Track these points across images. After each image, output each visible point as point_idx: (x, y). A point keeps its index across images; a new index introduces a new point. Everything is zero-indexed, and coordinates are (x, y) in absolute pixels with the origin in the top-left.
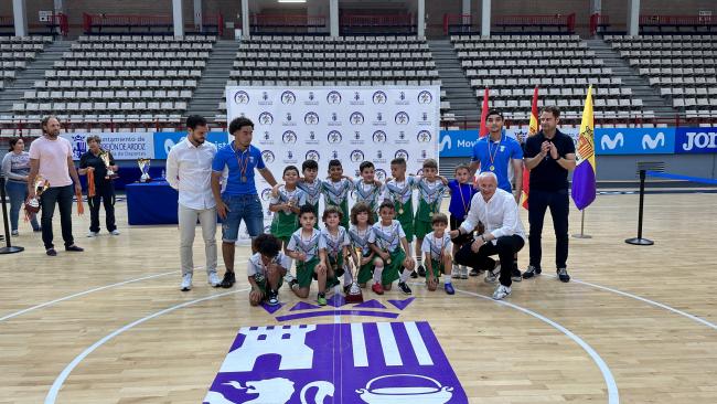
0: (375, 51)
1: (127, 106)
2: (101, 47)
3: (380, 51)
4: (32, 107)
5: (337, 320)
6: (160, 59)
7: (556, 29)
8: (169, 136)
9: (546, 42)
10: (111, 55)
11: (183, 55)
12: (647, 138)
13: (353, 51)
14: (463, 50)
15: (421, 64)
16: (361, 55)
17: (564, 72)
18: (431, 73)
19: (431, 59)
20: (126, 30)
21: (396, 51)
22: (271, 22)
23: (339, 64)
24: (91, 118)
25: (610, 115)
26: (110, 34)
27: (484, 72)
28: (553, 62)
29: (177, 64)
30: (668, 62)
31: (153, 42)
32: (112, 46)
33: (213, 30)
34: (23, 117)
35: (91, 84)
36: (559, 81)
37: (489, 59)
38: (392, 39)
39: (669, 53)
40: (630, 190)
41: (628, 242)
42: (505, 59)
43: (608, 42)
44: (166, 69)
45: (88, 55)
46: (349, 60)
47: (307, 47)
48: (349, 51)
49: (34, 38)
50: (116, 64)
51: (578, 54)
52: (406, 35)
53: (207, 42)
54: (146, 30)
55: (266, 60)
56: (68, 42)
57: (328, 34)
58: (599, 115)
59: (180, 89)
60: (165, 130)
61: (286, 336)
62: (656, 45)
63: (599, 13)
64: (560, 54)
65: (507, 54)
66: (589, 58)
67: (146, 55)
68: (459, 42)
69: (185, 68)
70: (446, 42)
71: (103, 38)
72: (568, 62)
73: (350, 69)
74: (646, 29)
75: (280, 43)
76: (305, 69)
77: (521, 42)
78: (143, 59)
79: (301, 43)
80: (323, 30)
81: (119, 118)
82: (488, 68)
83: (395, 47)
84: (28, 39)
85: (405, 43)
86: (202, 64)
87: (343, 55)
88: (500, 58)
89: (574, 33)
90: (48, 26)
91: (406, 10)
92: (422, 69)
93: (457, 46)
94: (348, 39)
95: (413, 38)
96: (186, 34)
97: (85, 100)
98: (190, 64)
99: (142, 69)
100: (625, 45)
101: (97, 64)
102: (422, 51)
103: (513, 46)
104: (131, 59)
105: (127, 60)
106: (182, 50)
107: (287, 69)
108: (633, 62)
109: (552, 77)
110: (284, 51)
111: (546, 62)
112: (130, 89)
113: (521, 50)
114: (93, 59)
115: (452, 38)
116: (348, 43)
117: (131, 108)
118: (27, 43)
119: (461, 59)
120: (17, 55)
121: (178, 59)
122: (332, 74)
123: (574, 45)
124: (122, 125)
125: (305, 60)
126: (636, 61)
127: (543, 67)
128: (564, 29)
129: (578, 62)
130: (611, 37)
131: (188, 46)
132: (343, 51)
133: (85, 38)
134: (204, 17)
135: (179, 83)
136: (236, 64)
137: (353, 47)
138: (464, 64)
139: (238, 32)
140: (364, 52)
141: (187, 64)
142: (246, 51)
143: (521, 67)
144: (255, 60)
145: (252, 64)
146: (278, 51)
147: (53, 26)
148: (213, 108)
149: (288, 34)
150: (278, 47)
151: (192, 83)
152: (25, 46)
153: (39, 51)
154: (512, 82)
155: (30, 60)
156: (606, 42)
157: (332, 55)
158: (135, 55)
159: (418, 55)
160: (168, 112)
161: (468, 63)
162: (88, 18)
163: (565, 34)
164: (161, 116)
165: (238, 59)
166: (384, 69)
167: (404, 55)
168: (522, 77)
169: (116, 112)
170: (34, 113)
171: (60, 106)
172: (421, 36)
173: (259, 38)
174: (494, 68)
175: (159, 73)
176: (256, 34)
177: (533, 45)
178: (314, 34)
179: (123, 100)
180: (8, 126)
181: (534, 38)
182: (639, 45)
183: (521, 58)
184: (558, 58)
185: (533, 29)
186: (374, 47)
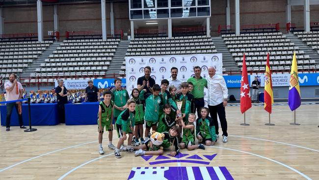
0: (188, 43)
1: (82, 68)
2: (72, 44)
3: (190, 42)
4: (44, 70)
6: (96, 49)
7: (270, 30)
8: (100, 81)
9: (266, 36)
10: (76, 47)
11: (106, 47)
13: (178, 43)
14: (228, 41)
15: (209, 47)
16: (181, 45)
17: (276, 49)
18: (213, 51)
19: (213, 45)
20: (83, 37)
21: (197, 42)
22: (143, 32)
23: (172, 49)
24: (67, 74)
26: (76, 39)
27: (238, 50)
28: (270, 45)
29: (104, 51)
31: (94, 42)
32: (77, 44)
33: (119, 37)
34: (40, 74)
35: (68, 60)
36: (273, 53)
37: (240, 44)
38: (195, 37)
40: (314, 103)
42: (247, 44)
43: (296, 35)
44: (99, 53)
45: (67, 48)
46: (177, 47)
47: (158, 42)
48: (176, 43)
49: (46, 42)
50: (78, 51)
51: (282, 40)
52: (202, 35)
53: (116, 41)
54: (91, 37)
55: (141, 48)
56: (59, 43)
57: (168, 36)
59: (105, 61)
60: (98, 78)
61: (155, 173)
63: (290, 22)
64: (273, 41)
65: (248, 42)
66: (287, 42)
67: (91, 47)
68: (226, 37)
69: (107, 52)
70: (220, 38)
71: (73, 41)
72: (277, 44)
73: (177, 50)
74: (313, 29)
77: (254, 36)
78: (89, 49)
80: (165, 35)
81: (79, 74)
82: (240, 48)
83: (197, 40)
84: (43, 42)
85: (201, 39)
86: (114, 50)
87: (174, 45)
88: (245, 44)
89: (279, 32)
90: (51, 37)
91: (201, 25)
92: (209, 49)
93: (225, 39)
94: (176, 38)
95: (205, 37)
96: (108, 38)
97: (65, 67)
98: (109, 51)
99: (89, 53)
100: (304, 36)
101: (70, 51)
102: (209, 42)
103: (251, 38)
104: (85, 49)
105: (83, 49)
106: (106, 45)
107: (150, 51)
108: (308, 43)
109: (270, 51)
110: (149, 44)
111: (267, 45)
112: (84, 61)
113: (254, 40)
114: (69, 49)
115: (223, 36)
116: (176, 40)
117: (84, 69)
118: (43, 44)
119: (227, 45)
120: (38, 49)
121: (104, 49)
122: (169, 53)
123: (280, 37)
124: (80, 77)
125: (158, 47)
126: (310, 43)
127: (265, 47)
128: (275, 30)
129: (282, 44)
130: (297, 33)
131: (108, 43)
132: (174, 43)
133: (66, 41)
134: (115, 32)
135: (104, 59)
136: (128, 50)
137: (178, 41)
138: (229, 46)
139: (129, 37)
140: (183, 43)
142: (133, 45)
143: (255, 47)
144: (136, 48)
145: (135, 50)
146: (146, 44)
147: (53, 37)
148: (118, 68)
149: (150, 37)
150: (146, 42)
151: (110, 59)
152: (42, 45)
153: (47, 47)
154: (252, 54)
155: (44, 50)
157: (169, 45)
158: (86, 47)
159: (208, 43)
160: (100, 71)
161: (231, 46)
162: (68, 33)
163: (275, 32)
164: (97, 72)
165: (129, 48)
166: (192, 50)
167: (201, 44)
168: (256, 51)
169: (78, 71)
170: (44, 72)
171: (55, 69)
172: (208, 35)
173: (138, 39)
174: (242, 48)
175: (96, 55)
176: (137, 38)
177: (260, 38)
178: (161, 37)
179: (81, 66)
180: (33, 78)
181: (260, 34)
182: (311, 36)
183: (255, 43)
184: (272, 43)
185: (259, 31)
186: (187, 41)
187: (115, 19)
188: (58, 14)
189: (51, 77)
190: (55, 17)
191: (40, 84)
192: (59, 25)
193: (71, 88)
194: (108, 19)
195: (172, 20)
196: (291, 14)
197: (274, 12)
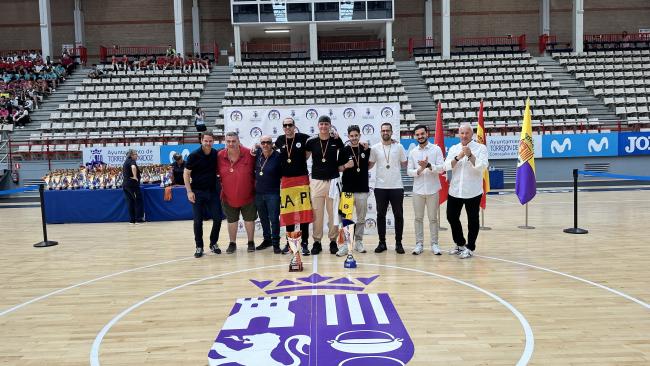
0: (349, 72)
1: (137, 123)
3: (354, 72)
4: (58, 126)
5: (314, 292)
6: (165, 83)
7: (509, 49)
8: (173, 149)
9: (500, 60)
10: (124, 80)
11: (184, 79)
12: (592, 142)
13: (330, 73)
14: (426, 69)
15: (389, 82)
16: (337, 76)
17: (516, 85)
18: (399, 90)
19: (398, 78)
21: (367, 72)
22: (260, 49)
23: (318, 84)
24: (107, 135)
25: (559, 122)
27: (444, 88)
28: (507, 78)
29: (180, 87)
30: (610, 74)
34: (50, 134)
35: (108, 105)
36: (512, 94)
37: (449, 76)
38: (363, 61)
39: (611, 67)
41: (567, 231)
42: (463, 75)
43: (556, 58)
44: (170, 91)
45: (104, 81)
46: (327, 80)
47: (290, 70)
48: (327, 73)
50: (128, 88)
51: (529, 69)
52: (376, 57)
55: (255, 82)
57: (309, 59)
58: (548, 123)
59: (182, 108)
60: (170, 143)
61: (274, 305)
62: (599, 60)
63: (548, 34)
64: (513, 70)
65: (465, 71)
66: (539, 73)
67: (153, 80)
68: (423, 62)
69: (186, 90)
70: (411, 63)
72: (520, 77)
73: (328, 88)
74: (590, 46)
75: (267, 67)
76: (289, 89)
77: (477, 60)
78: (150, 83)
79: (285, 67)
80: (304, 55)
81: (130, 134)
82: (449, 84)
83: (366, 68)
85: (374, 64)
86: (201, 86)
87: (321, 76)
88: (459, 76)
89: (525, 52)
91: (376, 36)
92: (390, 86)
93: (421, 66)
94: (326, 62)
95: (383, 60)
97: (101, 119)
98: (191, 87)
99: (150, 91)
100: (572, 61)
101: (111, 88)
102: (390, 71)
103: (470, 64)
104: (140, 84)
105: (137, 84)
106: (184, 75)
107: (273, 89)
108: (579, 75)
109: (506, 90)
110: (271, 74)
111: (500, 78)
112: (139, 109)
113: (477, 67)
114: (108, 84)
115: (417, 59)
116: (326, 66)
117: (140, 125)
119: (425, 77)
121: (180, 83)
122: (312, 92)
123: (526, 62)
124: (133, 140)
125: (290, 81)
126: (581, 75)
127: (499, 82)
128: (516, 49)
129: (529, 77)
130: (558, 54)
132: (321, 73)
134: (202, 48)
135: (181, 103)
136: (230, 86)
137: (330, 69)
138: (428, 81)
139: (231, 59)
140: (339, 73)
141: (188, 87)
142: (238, 75)
143: (479, 83)
144: (246, 82)
145: (243, 86)
146: (266, 74)
148: (210, 124)
149: (273, 60)
150: (266, 71)
151: (193, 103)
154: (470, 96)
156: (555, 58)
157: (312, 77)
158: (143, 80)
159: (387, 74)
160: (173, 128)
161: (431, 80)
162: (104, 50)
163: (517, 52)
164: (166, 132)
165: (232, 82)
166: (357, 87)
167: (374, 75)
168: (480, 91)
169: (127, 129)
170: (58, 131)
171: (80, 125)
172: (389, 58)
173: (249, 64)
174: (454, 84)
175: (164, 95)
176: (247, 61)
177: (489, 63)
178: (296, 60)
179: (134, 119)
180: (37, 143)
181: (489, 57)
182: (584, 60)
183: (478, 75)
184: (511, 74)
185: (488, 49)
186: (348, 69)
187: (202, 21)
188: (81, 10)
189: (73, 142)
190: (77, 15)
191: (50, 155)
192: (86, 34)
193: (116, 163)
194: (187, 21)
195: (318, 26)
196: (550, 16)
197: (518, 12)
